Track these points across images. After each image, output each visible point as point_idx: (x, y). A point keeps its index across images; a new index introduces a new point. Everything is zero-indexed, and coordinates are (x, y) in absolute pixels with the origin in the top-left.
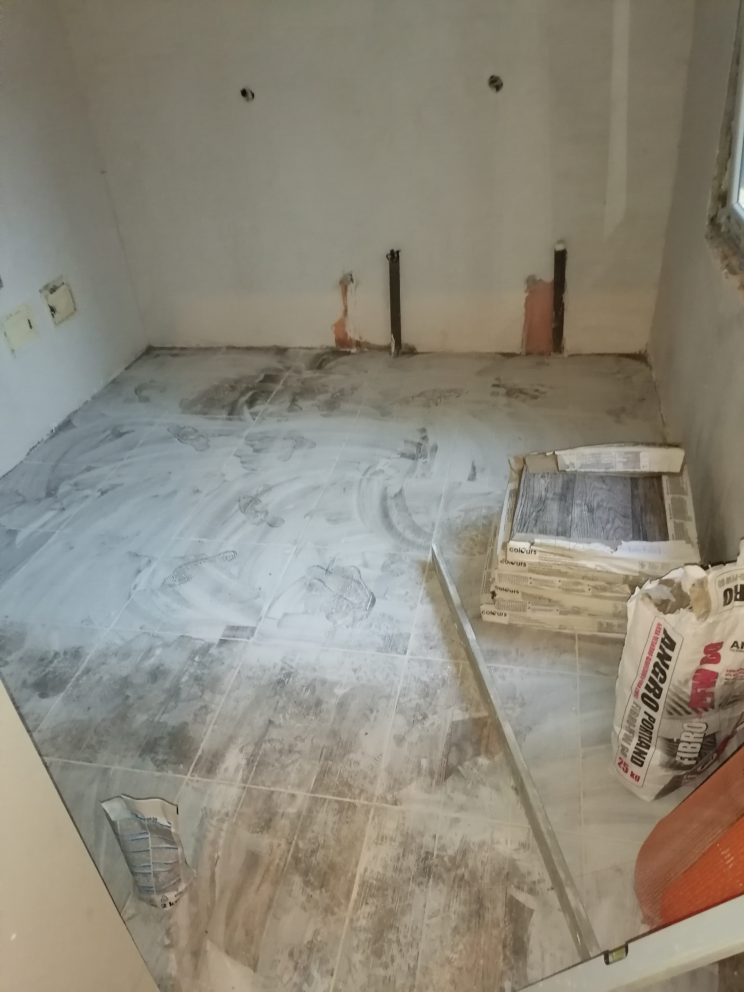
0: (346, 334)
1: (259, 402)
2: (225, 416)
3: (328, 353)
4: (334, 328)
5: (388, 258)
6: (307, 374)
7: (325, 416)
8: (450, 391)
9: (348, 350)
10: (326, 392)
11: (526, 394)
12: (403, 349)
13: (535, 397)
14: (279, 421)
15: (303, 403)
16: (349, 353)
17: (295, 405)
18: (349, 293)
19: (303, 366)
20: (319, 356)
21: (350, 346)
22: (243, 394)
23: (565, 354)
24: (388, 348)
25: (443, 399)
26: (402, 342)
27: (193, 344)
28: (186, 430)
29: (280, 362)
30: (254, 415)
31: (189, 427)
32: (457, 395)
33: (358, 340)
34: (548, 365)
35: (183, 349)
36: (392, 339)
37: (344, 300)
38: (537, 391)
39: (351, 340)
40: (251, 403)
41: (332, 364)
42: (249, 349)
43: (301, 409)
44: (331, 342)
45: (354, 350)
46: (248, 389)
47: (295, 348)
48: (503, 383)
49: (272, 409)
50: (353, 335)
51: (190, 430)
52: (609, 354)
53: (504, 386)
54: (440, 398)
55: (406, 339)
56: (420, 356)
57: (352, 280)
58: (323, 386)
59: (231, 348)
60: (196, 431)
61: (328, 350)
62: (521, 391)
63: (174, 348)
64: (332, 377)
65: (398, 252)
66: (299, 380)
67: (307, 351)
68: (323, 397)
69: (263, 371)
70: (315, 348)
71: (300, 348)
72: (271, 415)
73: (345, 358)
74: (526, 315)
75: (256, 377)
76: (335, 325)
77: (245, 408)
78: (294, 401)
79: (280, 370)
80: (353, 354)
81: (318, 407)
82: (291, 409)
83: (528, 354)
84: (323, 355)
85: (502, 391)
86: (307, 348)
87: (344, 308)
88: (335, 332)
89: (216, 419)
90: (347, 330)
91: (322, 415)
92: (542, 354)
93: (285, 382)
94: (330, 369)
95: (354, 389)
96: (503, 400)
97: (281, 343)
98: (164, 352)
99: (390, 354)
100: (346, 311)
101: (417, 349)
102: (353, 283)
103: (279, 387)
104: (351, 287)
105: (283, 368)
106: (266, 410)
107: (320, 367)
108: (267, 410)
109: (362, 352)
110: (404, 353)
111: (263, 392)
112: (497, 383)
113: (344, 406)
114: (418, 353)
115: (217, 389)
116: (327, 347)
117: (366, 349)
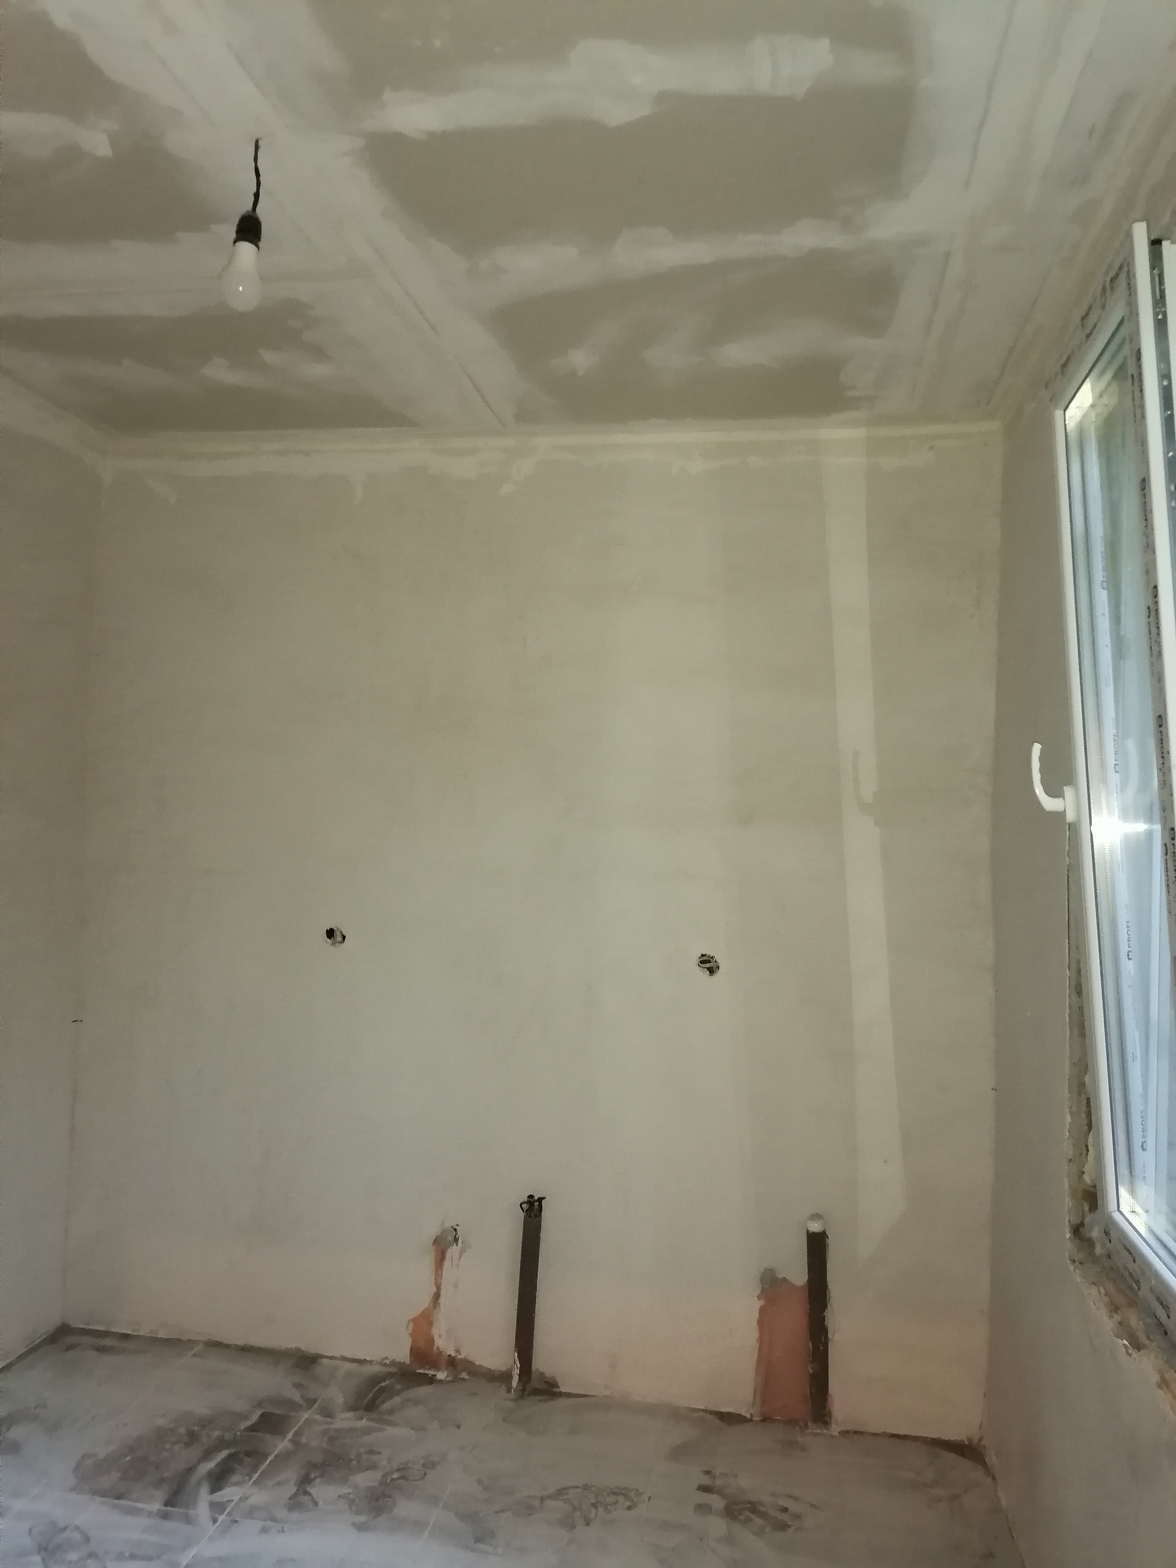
0: (431, 1341)
1: (235, 1478)
2: (156, 1506)
3: (391, 1375)
4: (411, 1325)
5: (522, 1209)
6: (345, 1420)
7: (361, 1528)
8: (616, 1493)
9: (431, 1372)
10: (373, 1467)
11: (763, 1515)
12: (535, 1384)
13: (783, 1527)
14: (264, 1530)
15: (322, 1491)
16: (432, 1380)
17: (306, 1493)
18: (447, 1263)
19: (340, 1399)
20: (375, 1380)
21: (435, 1365)
22: (207, 1455)
23: (835, 1430)
24: (505, 1377)
25: (601, 1510)
26: (533, 1368)
27: (144, 1331)
28: (67, 1534)
29: (298, 1386)
30: (217, 1508)
31: (77, 1528)
32: (628, 1503)
33: (453, 1355)
34: (803, 1449)
35: (125, 1337)
36: (515, 1362)
37: (436, 1274)
38: (785, 1510)
39: (440, 1353)
40: (218, 1480)
41: (396, 1400)
42: (247, 1351)
43: (316, 1504)
44: (402, 1353)
45: (441, 1375)
46: (221, 1444)
47: (331, 1358)
48: (719, 1482)
49: (259, 1497)
50: (444, 1344)
51: (76, 1535)
52: (916, 1439)
53: (719, 1492)
54: (594, 1505)
55: (541, 1363)
56: (563, 1402)
57: (456, 1240)
58: (371, 1452)
59: (215, 1345)
60: (87, 1540)
61: (393, 1370)
62: (754, 1508)
63: (106, 1334)
64: (390, 1431)
65: (540, 1200)
66: (325, 1432)
67: (354, 1366)
68: (364, 1480)
69: (260, 1404)
70: (371, 1362)
71: (343, 1359)
72: (251, 1512)
73: (425, 1390)
74: (761, 1340)
75: (244, 1417)
76: (414, 1320)
77: (204, 1490)
78: (305, 1481)
79: (293, 1406)
80: (441, 1381)
81: (351, 1502)
82: (294, 1504)
83: (766, 1419)
84: (384, 1379)
85: (717, 1502)
86: (354, 1361)
87: (435, 1289)
88: (412, 1335)
89: (136, 1512)
90: (435, 1332)
91: (353, 1524)
92: (791, 1422)
93: (297, 1434)
94: (391, 1412)
95: (430, 1465)
96: (717, 1526)
97: (308, 1346)
98: (87, 1340)
99: (509, 1390)
100: (437, 1296)
101: (559, 1384)
102: (457, 1245)
103: (282, 1445)
104: (453, 1251)
105: (301, 1402)
106: (244, 1499)
107: (371, 1407)
108: (247, 1498)
109: (456, 1380)
110: (536, 1392)
111: (248, 1454)
112: (706, 1481)
113: (405, 1508)
114: (561, 1395)
115: (161, 1435)
116: (393, 1363)
117: (464, 1375)
